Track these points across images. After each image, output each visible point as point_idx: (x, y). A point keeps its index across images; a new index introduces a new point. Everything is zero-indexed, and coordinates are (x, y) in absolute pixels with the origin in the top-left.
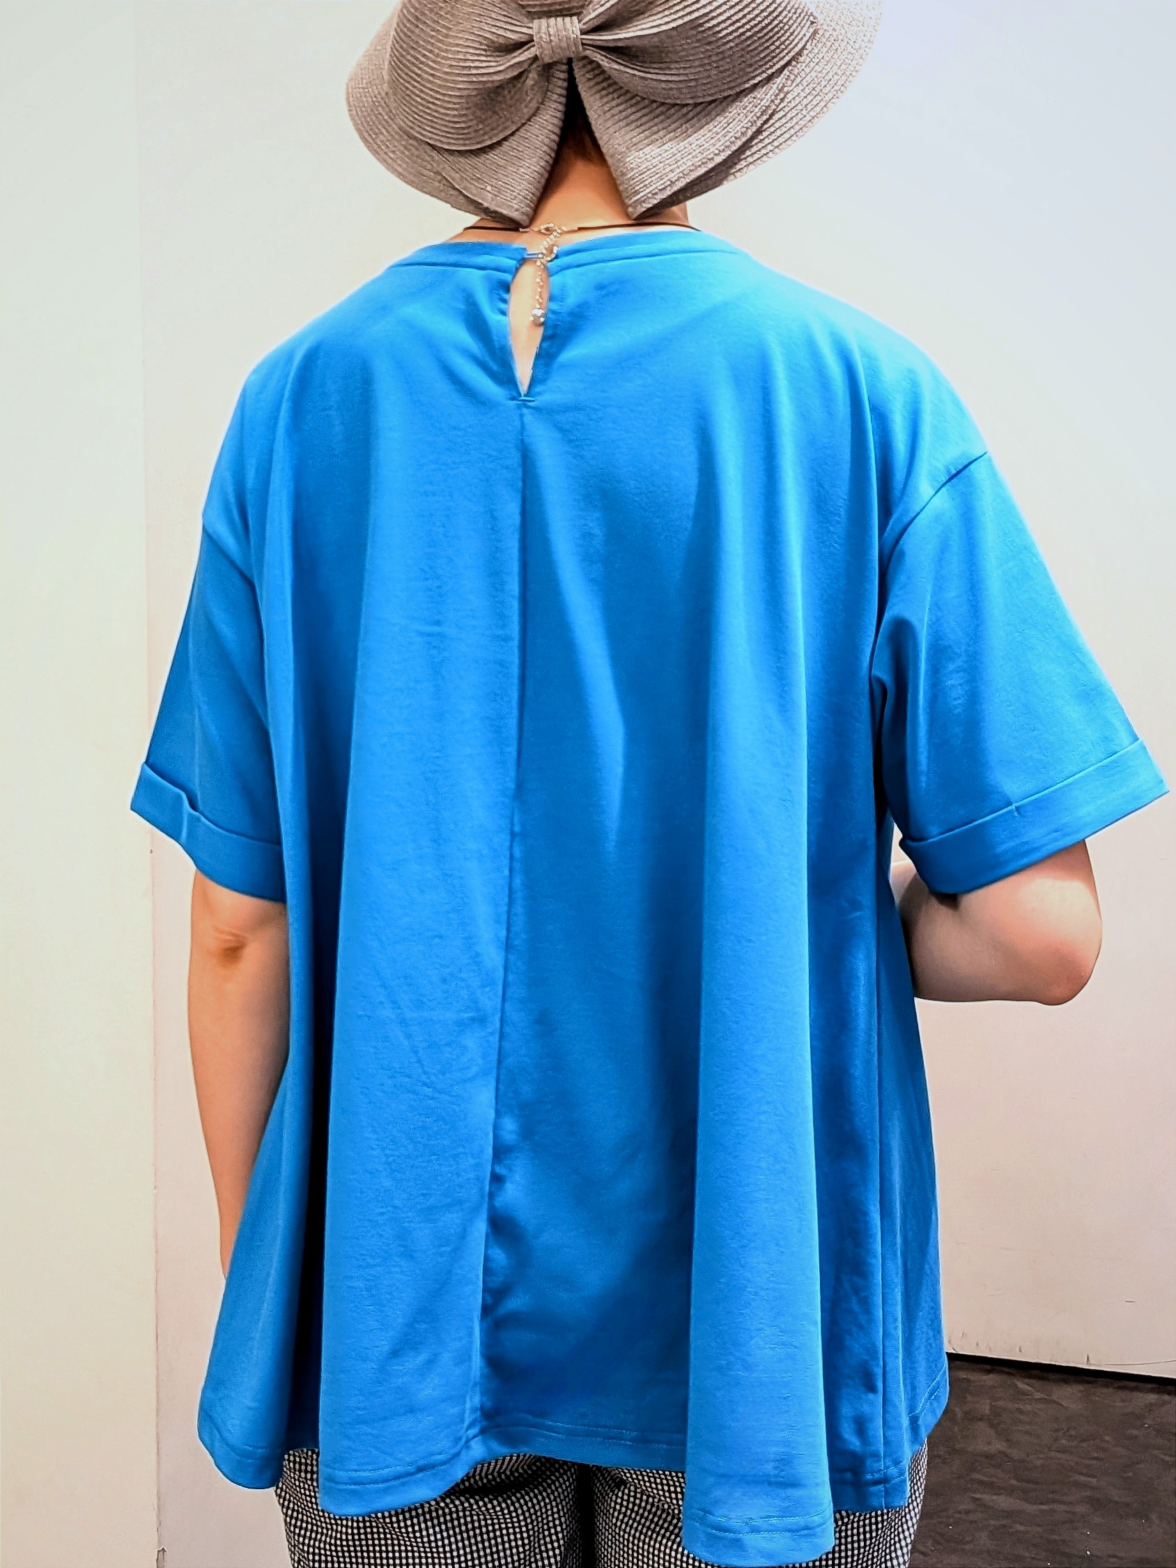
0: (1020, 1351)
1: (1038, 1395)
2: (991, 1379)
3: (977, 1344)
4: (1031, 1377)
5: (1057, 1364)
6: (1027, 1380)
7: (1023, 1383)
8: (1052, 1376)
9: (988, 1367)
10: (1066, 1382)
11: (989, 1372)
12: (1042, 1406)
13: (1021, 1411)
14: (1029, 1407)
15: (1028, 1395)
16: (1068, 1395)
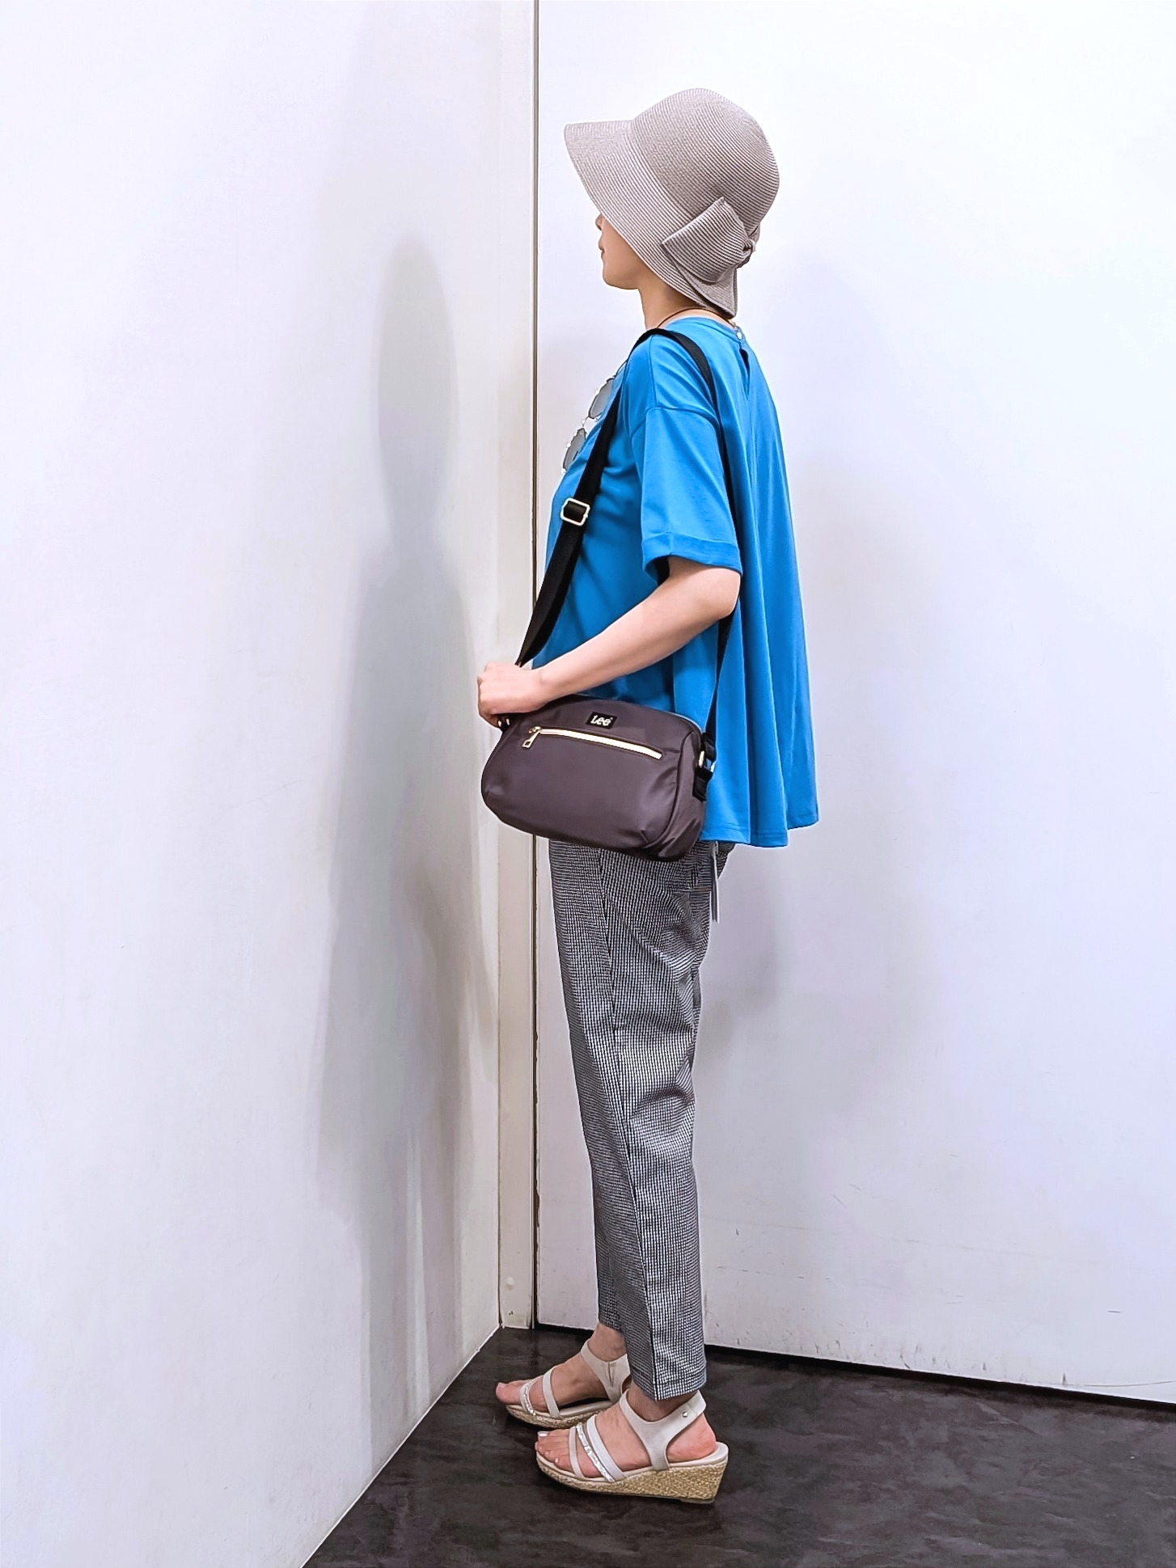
0: (984, 1369)
1: (1004, 1420)
2: (951, 1401)
3: (934, 1360)
4: (995, 1398)
5: (1028, 1384)
6: (995, 1403)
7: (989, 1406)
8: (1021, 1399)
9: (947, 1387)
10: (1038, 1405)
11: (947, 1393)
12: (1009, 1433)
13: (984, 1439)
14: (993, 1435)
15: (993, 1420)
16: (1041, 1420)
